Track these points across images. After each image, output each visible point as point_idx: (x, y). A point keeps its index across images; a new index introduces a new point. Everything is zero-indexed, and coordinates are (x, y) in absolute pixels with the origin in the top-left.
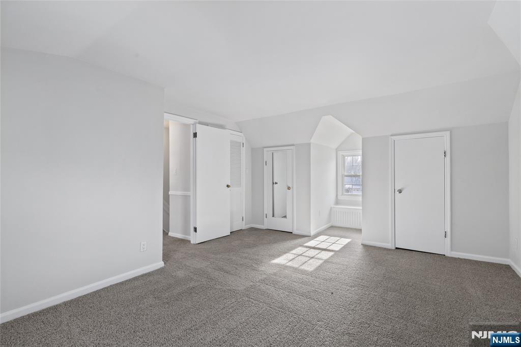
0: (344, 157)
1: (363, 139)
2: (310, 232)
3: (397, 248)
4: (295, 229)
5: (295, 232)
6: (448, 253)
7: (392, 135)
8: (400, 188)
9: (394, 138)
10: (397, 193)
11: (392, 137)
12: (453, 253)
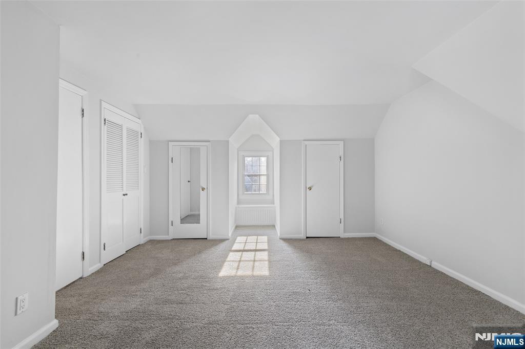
0: (244, 157)
1: (280, 141)
2: (228, 236)
3: (307, 238)
4: (211, 234)
5: (211, 237)
6: (342, 235)
7: (305, 140)
8: (310, 186)
9: (306, 143)
10: (308, 190)
11: (305, 142)
12: (346, 234)
